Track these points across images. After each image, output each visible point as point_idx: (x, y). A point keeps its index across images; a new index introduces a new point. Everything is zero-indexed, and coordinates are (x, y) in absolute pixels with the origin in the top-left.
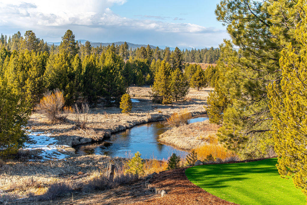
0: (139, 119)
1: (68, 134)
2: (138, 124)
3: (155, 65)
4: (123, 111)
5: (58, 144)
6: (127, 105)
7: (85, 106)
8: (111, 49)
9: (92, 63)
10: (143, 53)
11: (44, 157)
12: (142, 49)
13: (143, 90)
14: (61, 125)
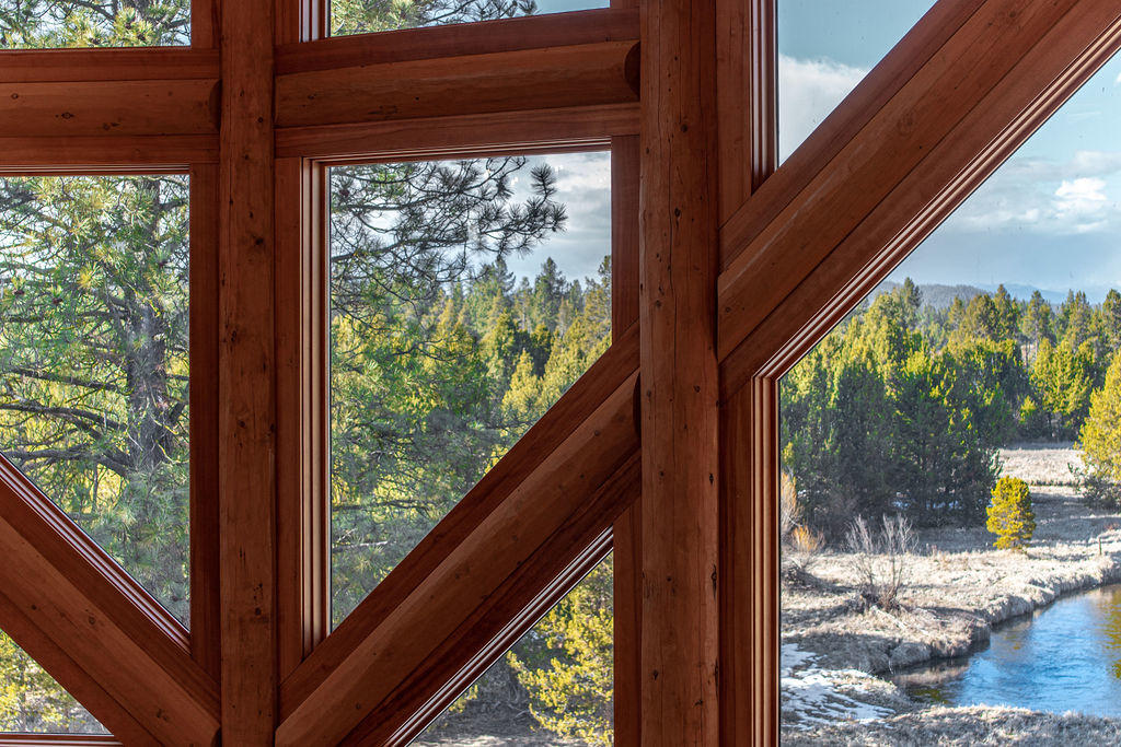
0: (1070, 572)
1: (839, 626)
2: (1067, 591)
3: (1052, 362)
4: (1000, 541)
5: (822, 664)
6: (1016, 519)
7: (896, 526)
8: (881, 308)
9: (865, 365)
10: (984, 318)
11: (803, 715)
12: (981, 304)
13: (1018, 459)
14: (796, 596)
